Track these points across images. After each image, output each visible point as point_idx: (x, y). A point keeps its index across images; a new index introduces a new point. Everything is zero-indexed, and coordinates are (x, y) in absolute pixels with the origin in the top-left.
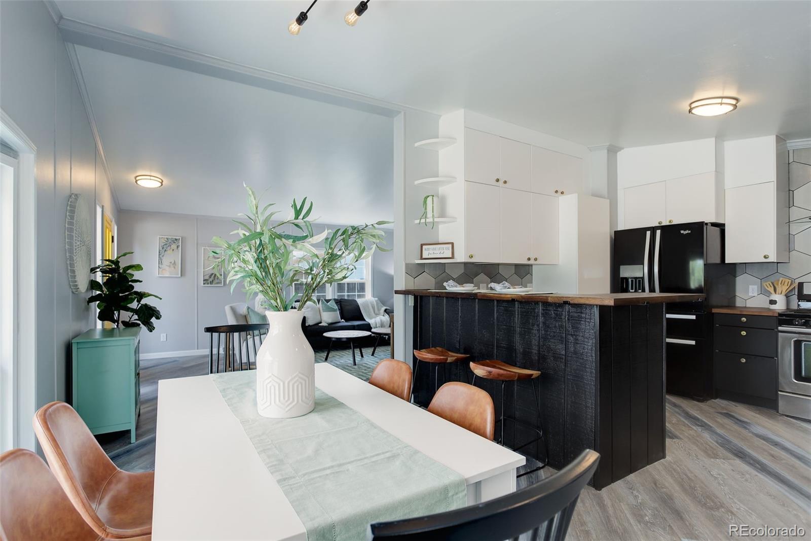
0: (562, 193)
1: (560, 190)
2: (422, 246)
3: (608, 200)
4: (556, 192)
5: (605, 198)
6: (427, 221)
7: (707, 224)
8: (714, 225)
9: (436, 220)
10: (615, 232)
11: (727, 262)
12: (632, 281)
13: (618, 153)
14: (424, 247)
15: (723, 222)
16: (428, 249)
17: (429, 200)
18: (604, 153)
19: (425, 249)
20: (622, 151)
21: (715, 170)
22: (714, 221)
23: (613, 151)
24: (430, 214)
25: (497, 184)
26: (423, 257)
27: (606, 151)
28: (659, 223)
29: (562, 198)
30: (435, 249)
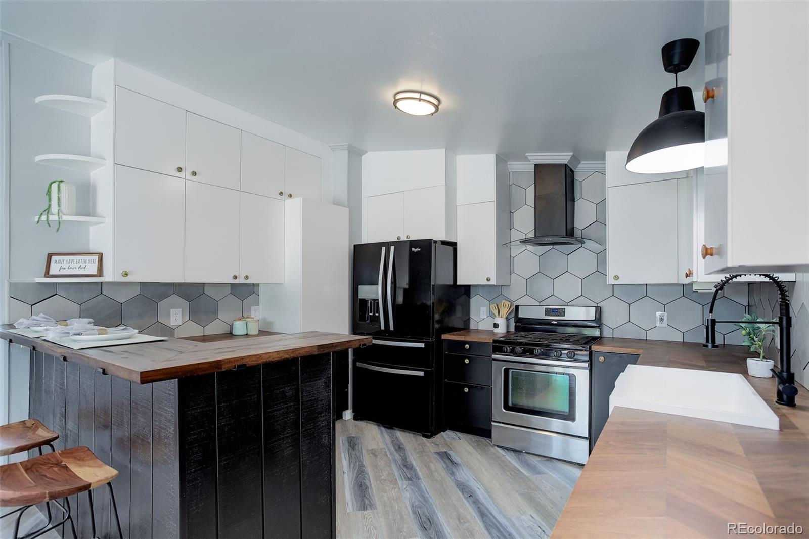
0: (290, 196)
1: (287, 192)
2: (50, 256)
3: (348, 209)
4: (281, 193)
5: (344, 207)
6: (50, 219)
7: (435, 242)
8: (444, 243)
9: (65, 218)
10: (354, 245)
11: (458, 283)
12: (371, 303)
13: (363, 157)
14: (54, 258)
15: (455, 241)
16: (61, 262)
17: (54, 186)
18: (345, 154)
19: (56, 262)
20: (366, 154)
21: (445, 184)
22: (444, 238)
23: (355, 154)
24: (54, 209)
25: (181, 174)
26: (51, 273)
27: (346, 152)
28: (398, 238)
29: (289, 202)
30: (71, 262)
